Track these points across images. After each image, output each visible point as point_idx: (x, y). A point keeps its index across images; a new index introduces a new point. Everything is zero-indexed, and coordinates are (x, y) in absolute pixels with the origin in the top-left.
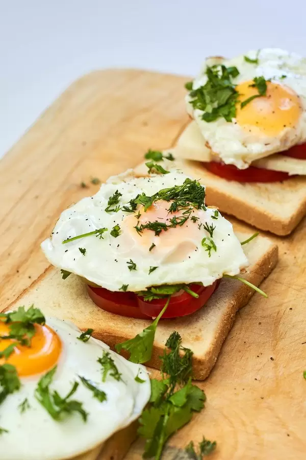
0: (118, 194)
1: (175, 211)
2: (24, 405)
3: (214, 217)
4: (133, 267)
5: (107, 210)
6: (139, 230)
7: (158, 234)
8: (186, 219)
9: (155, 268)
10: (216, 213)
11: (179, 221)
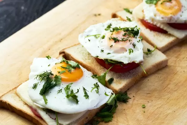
0: (111, 25)
1: (125, 35)
2: (60, 91)
3: (138, 42)
4: (102, 51)
5: (105, 29)
6: (110, 39)
7: (115, 42)
8: (127, 40)
9: (110, 53)
10: (140, 40)
11: (125, 40)
